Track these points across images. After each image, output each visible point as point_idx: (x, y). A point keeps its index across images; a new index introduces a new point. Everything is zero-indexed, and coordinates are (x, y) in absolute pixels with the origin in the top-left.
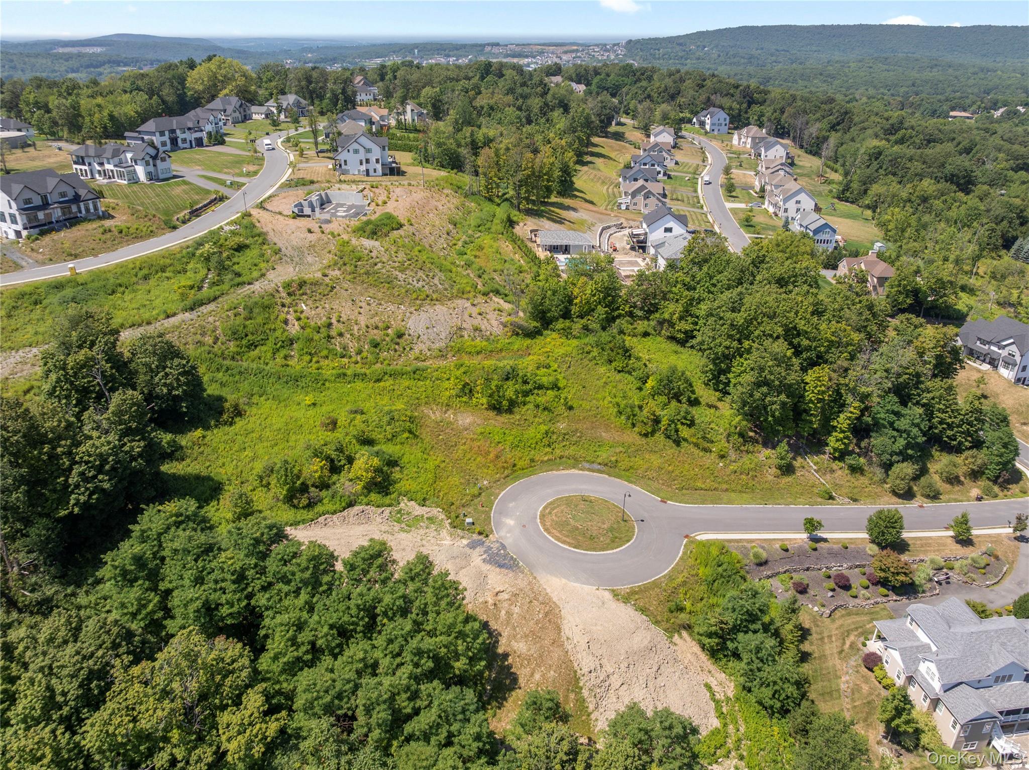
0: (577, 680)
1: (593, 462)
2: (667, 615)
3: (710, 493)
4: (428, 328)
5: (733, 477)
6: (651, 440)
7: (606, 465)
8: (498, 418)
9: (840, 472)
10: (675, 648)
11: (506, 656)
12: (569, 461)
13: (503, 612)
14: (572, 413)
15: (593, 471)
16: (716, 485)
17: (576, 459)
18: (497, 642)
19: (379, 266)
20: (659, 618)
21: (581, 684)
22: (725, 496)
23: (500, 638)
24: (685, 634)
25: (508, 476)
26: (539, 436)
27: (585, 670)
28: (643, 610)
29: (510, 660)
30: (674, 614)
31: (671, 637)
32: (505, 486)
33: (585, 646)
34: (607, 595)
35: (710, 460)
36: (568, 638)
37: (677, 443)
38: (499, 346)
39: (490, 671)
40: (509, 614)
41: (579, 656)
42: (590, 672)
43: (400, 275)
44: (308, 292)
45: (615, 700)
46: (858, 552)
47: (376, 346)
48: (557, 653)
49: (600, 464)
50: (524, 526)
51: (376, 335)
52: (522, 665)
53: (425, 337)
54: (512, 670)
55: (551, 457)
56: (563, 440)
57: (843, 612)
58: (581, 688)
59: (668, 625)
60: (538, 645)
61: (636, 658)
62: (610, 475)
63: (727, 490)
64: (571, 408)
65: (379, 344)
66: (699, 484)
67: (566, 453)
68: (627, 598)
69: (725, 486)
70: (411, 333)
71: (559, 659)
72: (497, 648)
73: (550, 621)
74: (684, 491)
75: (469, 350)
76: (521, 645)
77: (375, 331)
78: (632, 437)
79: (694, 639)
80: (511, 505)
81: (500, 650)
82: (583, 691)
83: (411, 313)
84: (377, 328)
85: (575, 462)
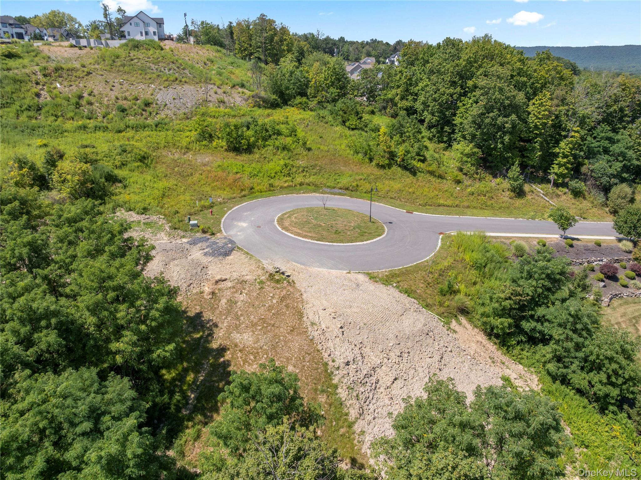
0: (329, 376)
1: (334, 188)
2: (438, 298)
3: (453, 208)
4: (174, 99)
5: (472, 198)
6: (389, 172)
7: (347, 189)
8: (238, 157)
9: (564, 197)
10: (455, 336)
11: (222, 350)
12: (310, 187)
13: (224, 301)
14: (310, 153)
15: (335, 194)
16: (457, 202)
17: (316, 186)
18: (211, 335)
19: (136, 61)
20: (429, 301)
21: (335, 381)
22: (468, 211)
23: (215, 330)
24: (463, 320)
25: (245, 196)
26: (278, 168)
27: (340, 361)
28: (409, 292)
29: (228, 356)
30: (448, 296)
31: (448, 323)
32: (241, 202)
33: (338, 332)
34: (361, 278)
35: (448, 185)
36: (313, 324)
37: (414, 174)
38: (242, 112)
39: (197, 372)
40: (232, 302)
41: (330, 344)
42: (348, 364)
43: (153, 66)
44: (64, 75)
45: (387, 402)
46: (612, 249)
47: (123, 110)
48: (297, 343)
49: (341, 189)
50: (259, 227)
51: (126, 104)
52: (245, 361)
53: (172, 105)
54: (231, 368)
55: (291, 183)
56: (303, 171)
57: (620, 302)
58: (336, 387)
59: (442, 310)
60: (270, 335)
61: (409, 344)
62: (351, 197)
63: (468, 207)
64: (309, 149)
65: (126, 110)
66: (441, 202)
67: (307, 181)
68: (387, 280)
69: (466, 204)
70: (158, 102)
71: (301, 349)
72: (209, 342)
73: (287, 306)
74: (427, 207)
75: (213, 114)
76: (246, 336)
77: (125, 102)
78: (371, 169)
79: (476, 326)
80: (245, 214)
81: (214, 345)
82: (339, 390)
83: (160, 89)
84: (126, 99)
85: (316, 187)
